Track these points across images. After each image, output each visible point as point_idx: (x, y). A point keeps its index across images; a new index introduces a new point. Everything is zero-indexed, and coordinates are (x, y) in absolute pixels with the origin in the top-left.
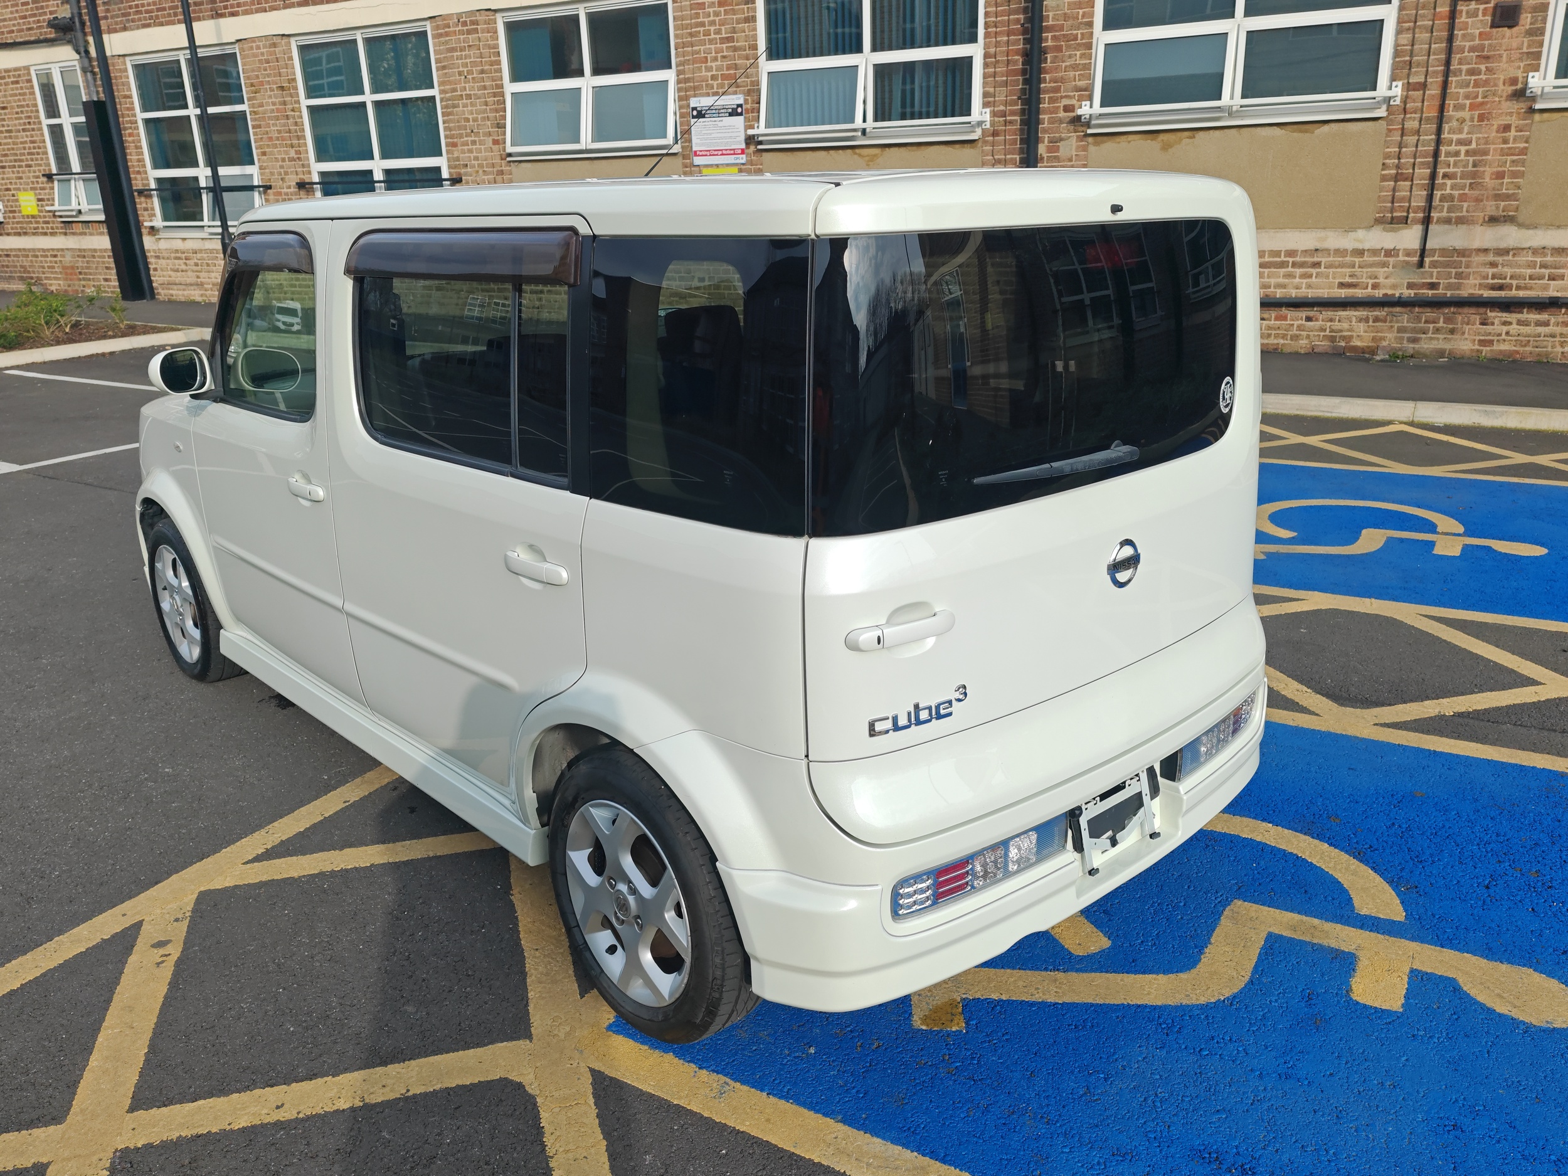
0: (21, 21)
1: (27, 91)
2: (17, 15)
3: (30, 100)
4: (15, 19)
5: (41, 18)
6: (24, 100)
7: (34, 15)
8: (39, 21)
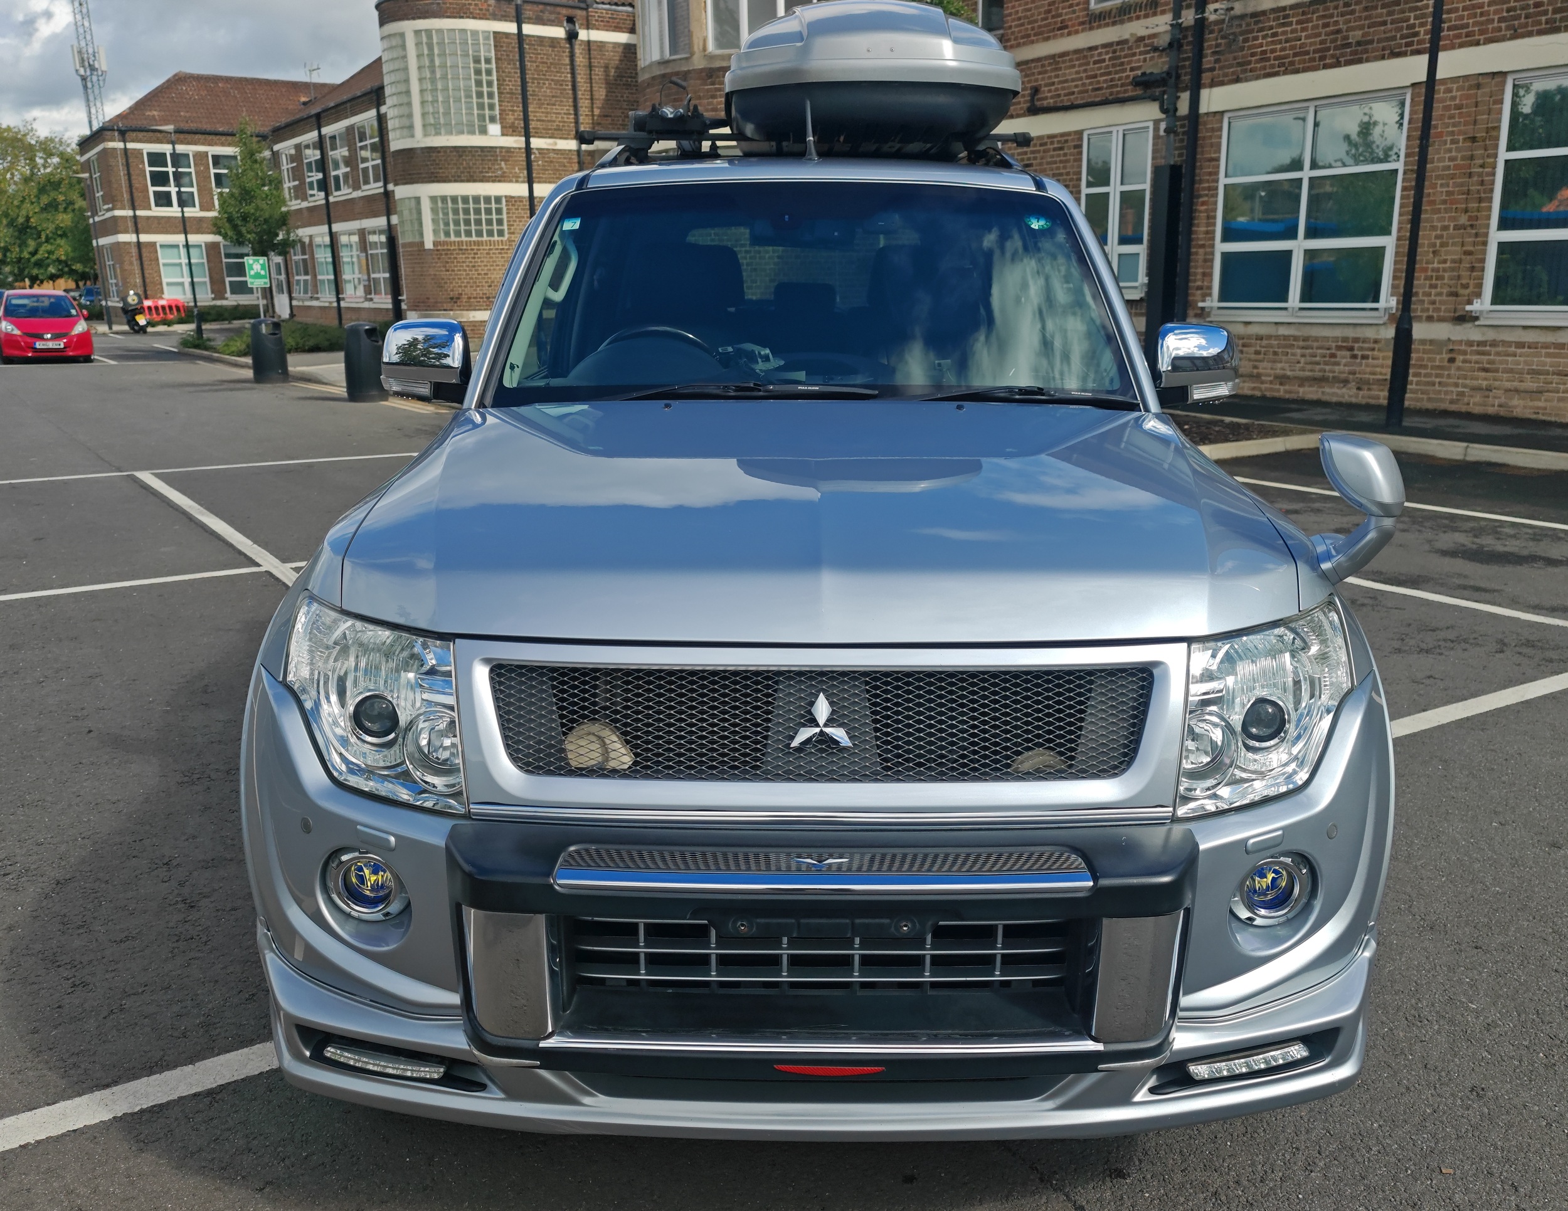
0: (1088, 81)
1: (1072, 158)
2: (1084, 75)
3: (1073, 167)
4: (1081, 79)
5: (1117, 76)
6: (1065, 168)
7: (1109, 73)
8: (1112, 80)
